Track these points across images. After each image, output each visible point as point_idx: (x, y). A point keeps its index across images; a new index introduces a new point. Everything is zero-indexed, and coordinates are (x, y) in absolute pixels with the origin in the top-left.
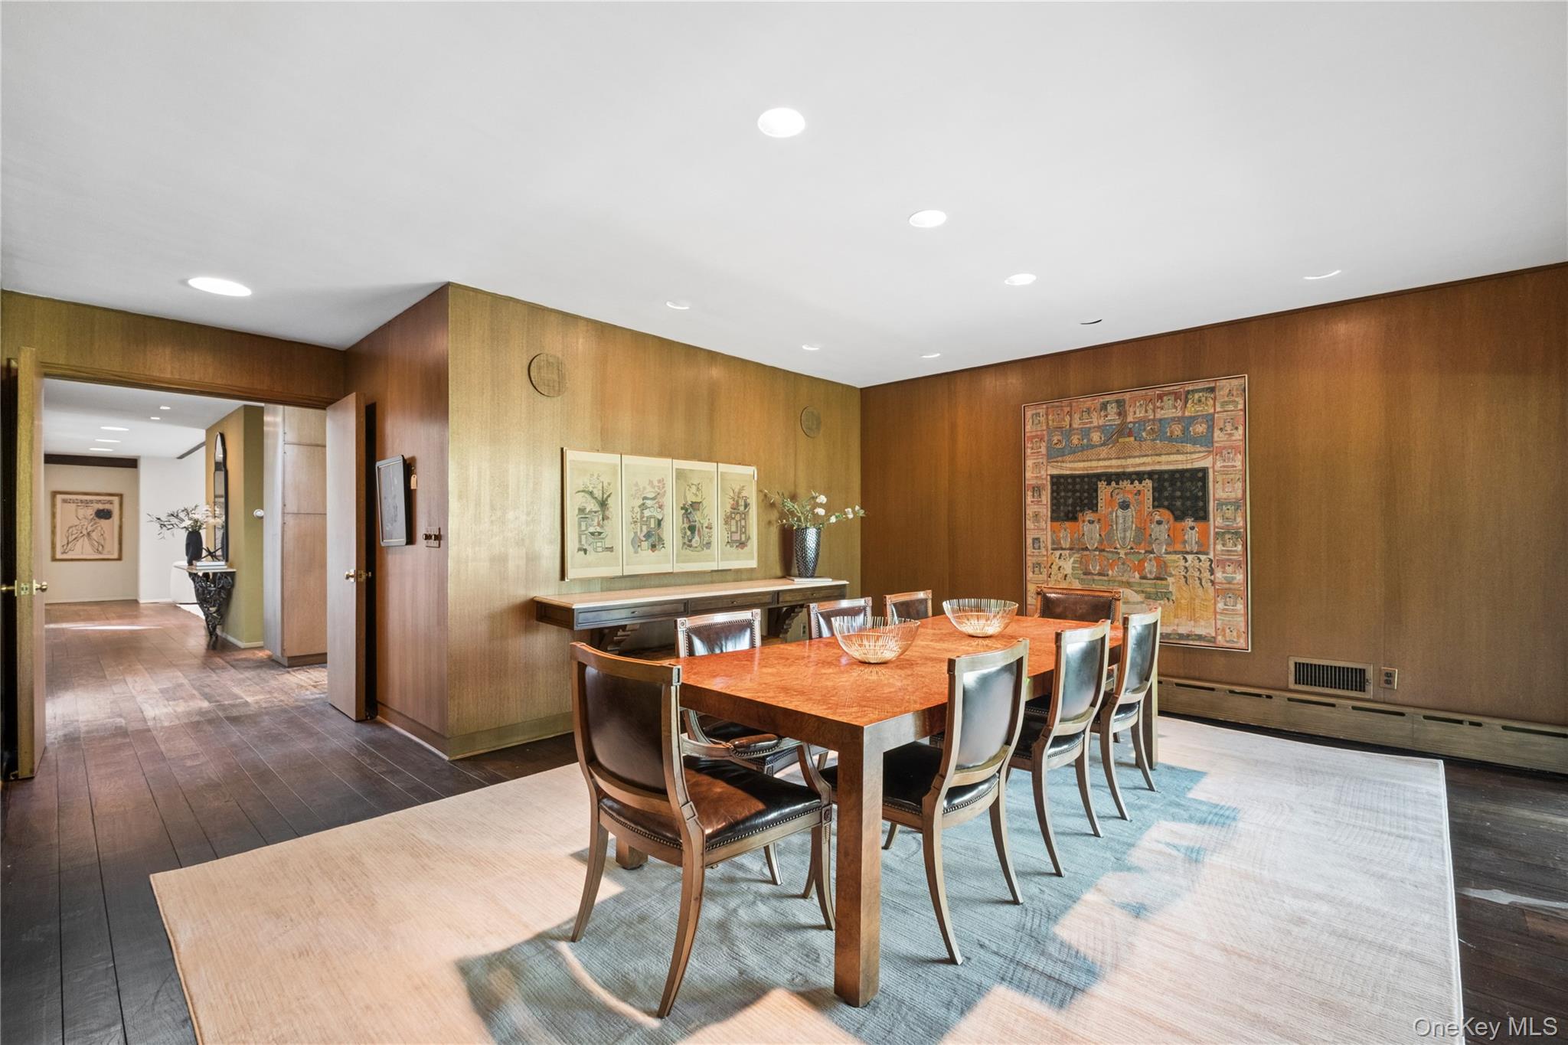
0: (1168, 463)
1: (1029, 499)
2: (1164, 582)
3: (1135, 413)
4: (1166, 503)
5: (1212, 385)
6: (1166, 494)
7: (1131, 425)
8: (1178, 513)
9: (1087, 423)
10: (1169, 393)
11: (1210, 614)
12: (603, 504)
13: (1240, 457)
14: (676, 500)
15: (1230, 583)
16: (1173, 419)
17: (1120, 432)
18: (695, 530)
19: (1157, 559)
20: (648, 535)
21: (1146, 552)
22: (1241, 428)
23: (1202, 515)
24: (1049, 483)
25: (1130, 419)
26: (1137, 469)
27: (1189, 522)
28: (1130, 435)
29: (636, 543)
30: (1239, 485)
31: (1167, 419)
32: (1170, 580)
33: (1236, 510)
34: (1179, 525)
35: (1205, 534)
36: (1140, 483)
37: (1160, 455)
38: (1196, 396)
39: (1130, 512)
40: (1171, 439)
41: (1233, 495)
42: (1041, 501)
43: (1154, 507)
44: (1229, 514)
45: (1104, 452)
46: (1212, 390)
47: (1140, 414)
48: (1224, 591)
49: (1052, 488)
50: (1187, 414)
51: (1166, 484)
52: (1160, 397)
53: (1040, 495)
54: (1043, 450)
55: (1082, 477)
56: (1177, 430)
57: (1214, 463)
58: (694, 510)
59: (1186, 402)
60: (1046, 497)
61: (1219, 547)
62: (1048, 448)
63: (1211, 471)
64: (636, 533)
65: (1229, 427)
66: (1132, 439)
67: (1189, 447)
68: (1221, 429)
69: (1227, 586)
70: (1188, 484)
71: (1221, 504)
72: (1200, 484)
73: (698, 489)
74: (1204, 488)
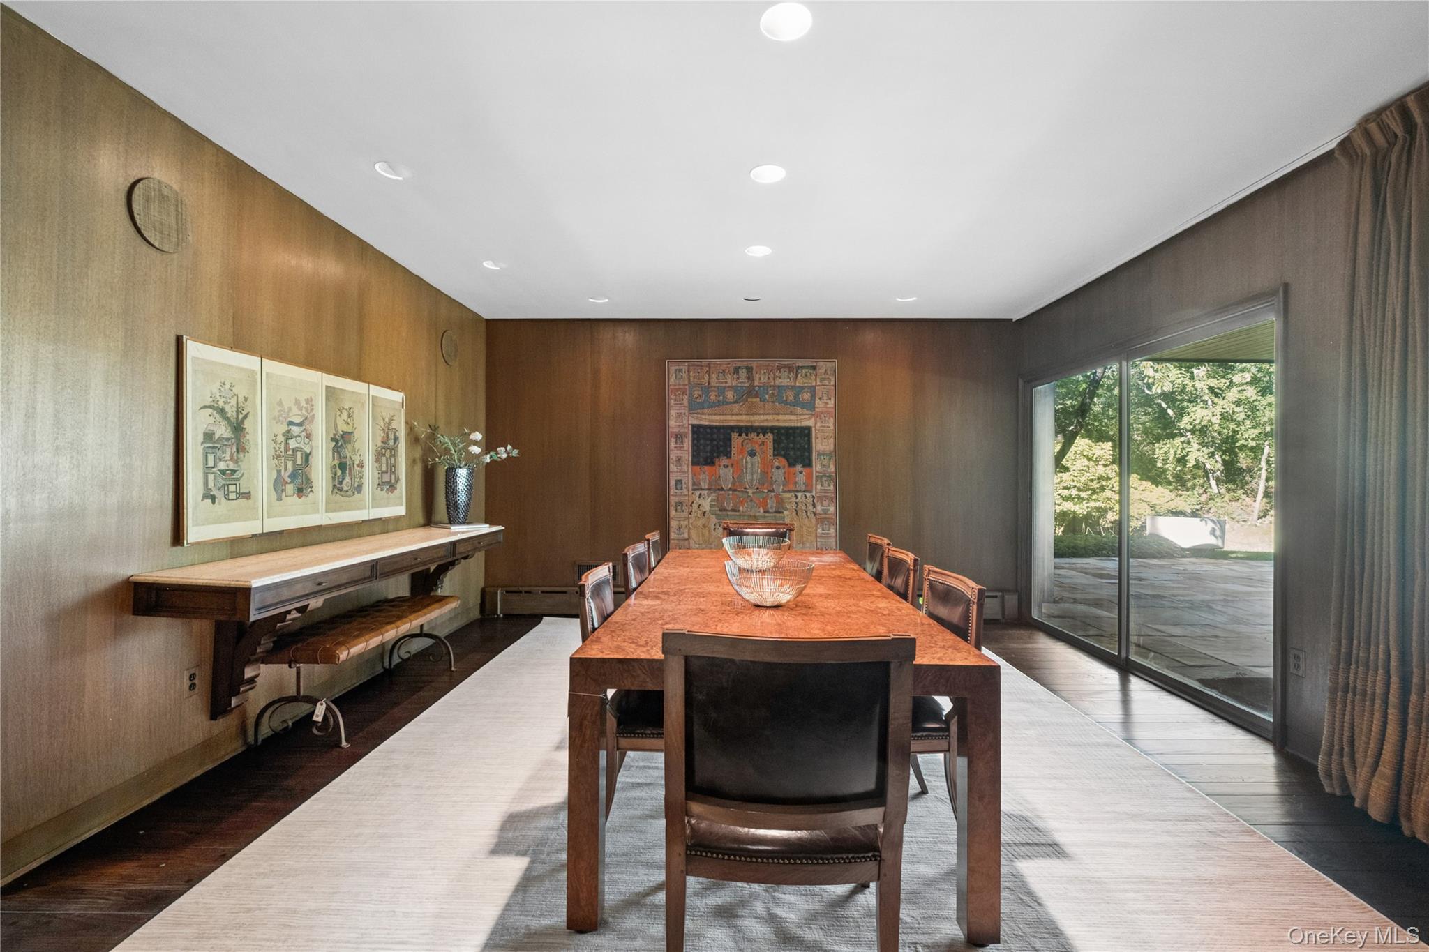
0: (785, 421)
1: (673, 445)
2: (781, 515)
3: (761, 379)
4: (783, 453)
5: (815, 364)
6: (783, 445)
7: (757, 389)
8: (791, 460)
9: (722, 383)
10: (785, 367)
11: (812, 538)
12: (238, 428)
13: (832, 420)
14: (327, 428)
15: (826, 514)
16: (788, 387)
17: (749, 393)
18: (346, 470)
19: (777, 496)
20: (293, 476)
21: (769, 491)
22: (833, 399)
23: (808, 463)
24: (690, 432)
25: (756, 383)
26: (762, 424)
27: (799, 468)
28: (756, 396)
29: (279, 486)
30: (832, 441)
31: (783, 386)
32: (786, 513)
33: (830, 459)
34: (792, 470)
35: (809, 477)
36: (764, 436)
37: (778, 414)
38: (804, 371)
39: (757, 459)
40: (786, 403)
41: (827, 448)
42: (683, 447)
43: (774, 455)
44: (825, 462)
45: (736, 408)
46: (814, 368)
47: (764, 380)
48: (821, 520)
49: (693, 437)
50: (797, 384)
51: (783, 438)
52: (779, 369)
53: (682, 442)
54: (685, 402)
55: (718, 428)
56: (790, 395)
57: (816, 424)
58: (345, 442)
59: (797, 375)
60: (688, 443)
61: (819, 487)
62: (690, 401)
63: (813, 429)
64: (279, 472)
65: (825, 397)
66: (758, 399)
67: (799, 410)
68: (820, 399)
69: (824, 516)
70: (798, 439)
71: (820, 455)
72: (806, 438)
73: (350, 416)
74: (809, 442)
